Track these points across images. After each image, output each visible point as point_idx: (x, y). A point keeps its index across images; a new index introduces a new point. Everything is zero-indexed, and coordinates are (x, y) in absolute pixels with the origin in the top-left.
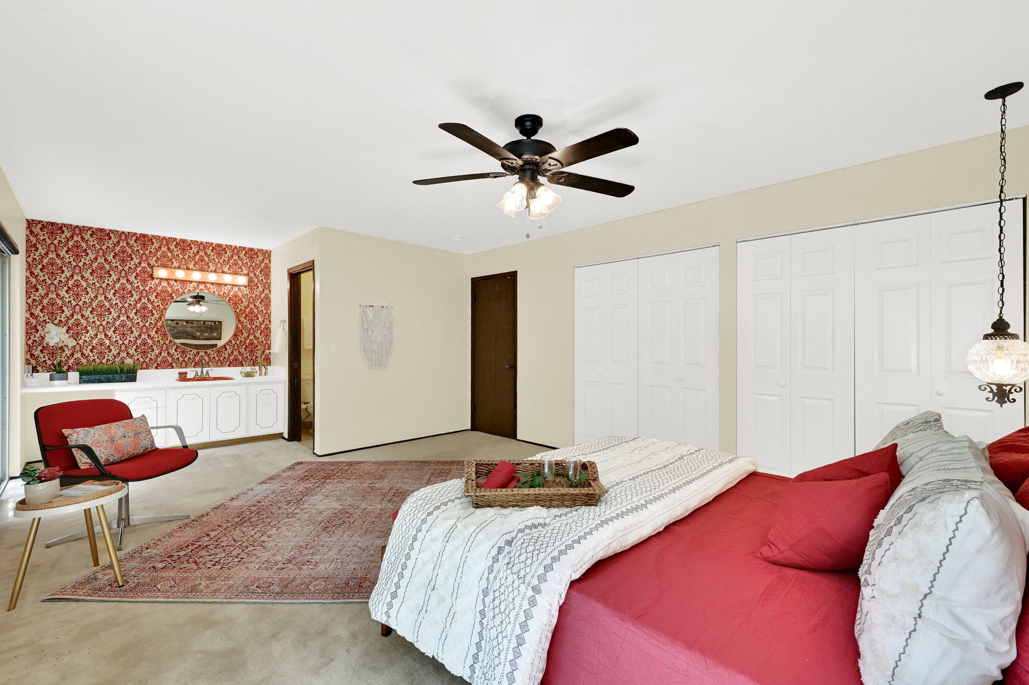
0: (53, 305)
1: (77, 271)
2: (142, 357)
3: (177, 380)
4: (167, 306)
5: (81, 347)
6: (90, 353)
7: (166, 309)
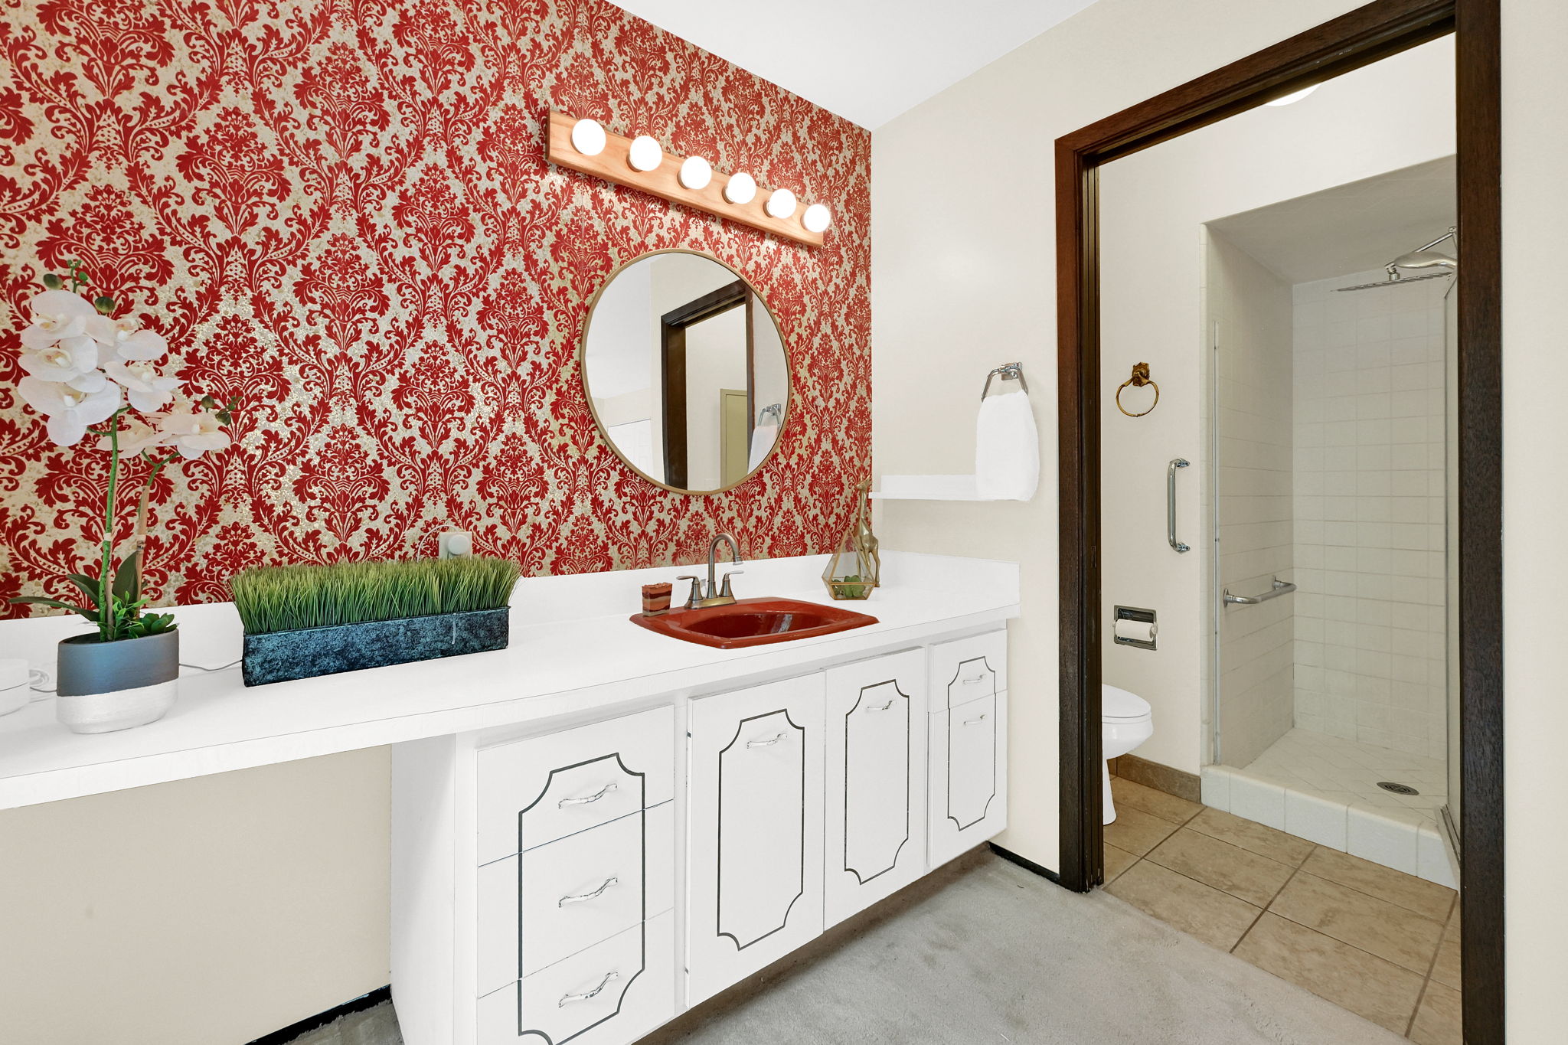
0: (109, 227)
1: (236, 63)
2: (505, 523)
3: (635, 619)
4: (590, 297)
5: (251, 468)
6: (295, 502)
7: (587, 310)
